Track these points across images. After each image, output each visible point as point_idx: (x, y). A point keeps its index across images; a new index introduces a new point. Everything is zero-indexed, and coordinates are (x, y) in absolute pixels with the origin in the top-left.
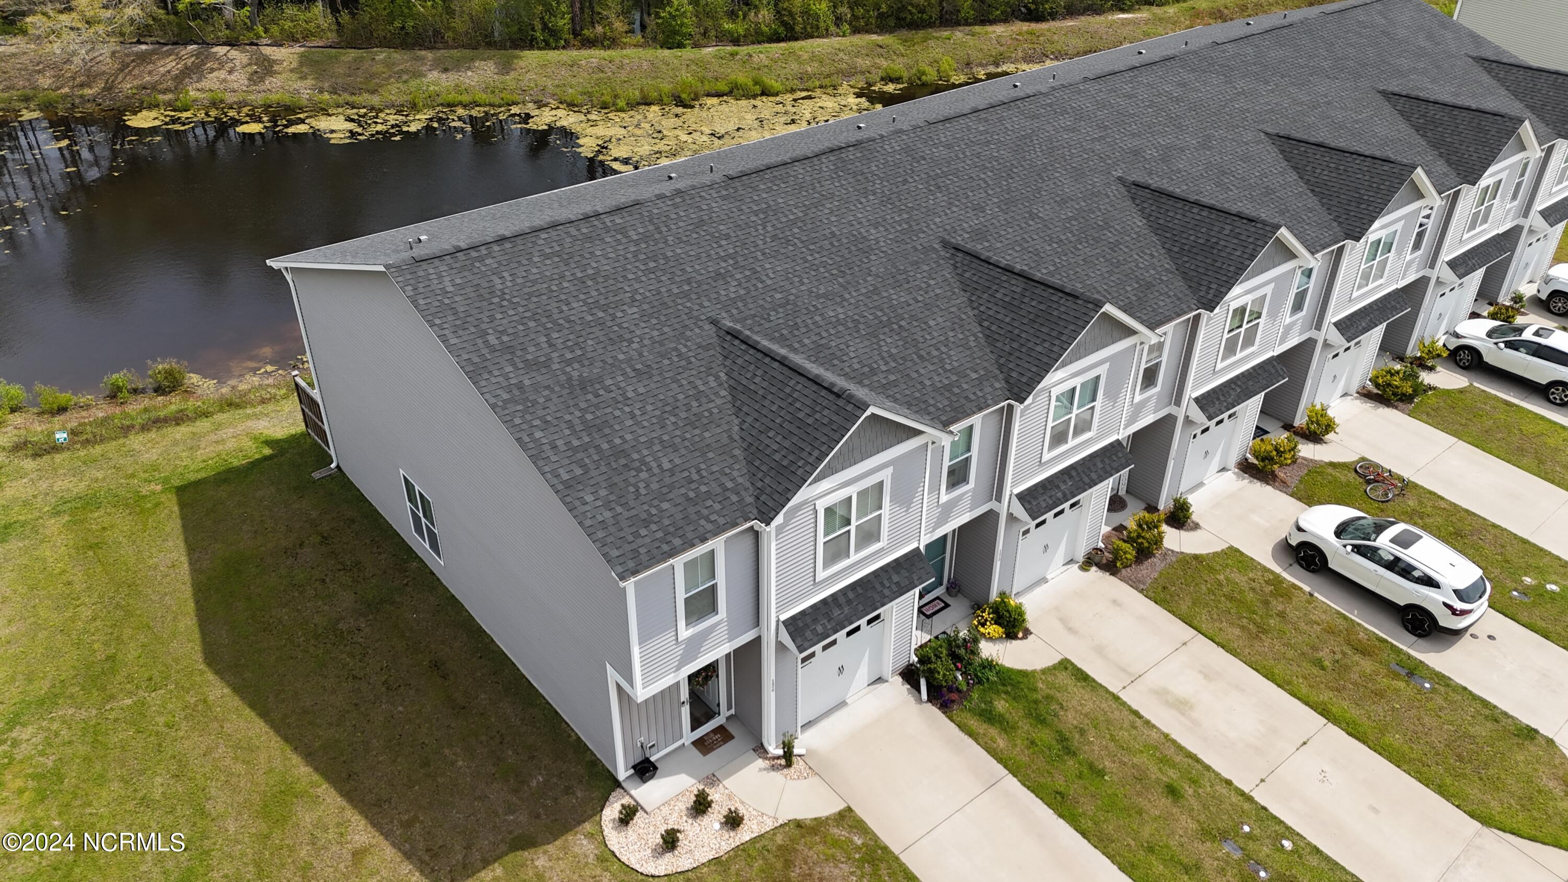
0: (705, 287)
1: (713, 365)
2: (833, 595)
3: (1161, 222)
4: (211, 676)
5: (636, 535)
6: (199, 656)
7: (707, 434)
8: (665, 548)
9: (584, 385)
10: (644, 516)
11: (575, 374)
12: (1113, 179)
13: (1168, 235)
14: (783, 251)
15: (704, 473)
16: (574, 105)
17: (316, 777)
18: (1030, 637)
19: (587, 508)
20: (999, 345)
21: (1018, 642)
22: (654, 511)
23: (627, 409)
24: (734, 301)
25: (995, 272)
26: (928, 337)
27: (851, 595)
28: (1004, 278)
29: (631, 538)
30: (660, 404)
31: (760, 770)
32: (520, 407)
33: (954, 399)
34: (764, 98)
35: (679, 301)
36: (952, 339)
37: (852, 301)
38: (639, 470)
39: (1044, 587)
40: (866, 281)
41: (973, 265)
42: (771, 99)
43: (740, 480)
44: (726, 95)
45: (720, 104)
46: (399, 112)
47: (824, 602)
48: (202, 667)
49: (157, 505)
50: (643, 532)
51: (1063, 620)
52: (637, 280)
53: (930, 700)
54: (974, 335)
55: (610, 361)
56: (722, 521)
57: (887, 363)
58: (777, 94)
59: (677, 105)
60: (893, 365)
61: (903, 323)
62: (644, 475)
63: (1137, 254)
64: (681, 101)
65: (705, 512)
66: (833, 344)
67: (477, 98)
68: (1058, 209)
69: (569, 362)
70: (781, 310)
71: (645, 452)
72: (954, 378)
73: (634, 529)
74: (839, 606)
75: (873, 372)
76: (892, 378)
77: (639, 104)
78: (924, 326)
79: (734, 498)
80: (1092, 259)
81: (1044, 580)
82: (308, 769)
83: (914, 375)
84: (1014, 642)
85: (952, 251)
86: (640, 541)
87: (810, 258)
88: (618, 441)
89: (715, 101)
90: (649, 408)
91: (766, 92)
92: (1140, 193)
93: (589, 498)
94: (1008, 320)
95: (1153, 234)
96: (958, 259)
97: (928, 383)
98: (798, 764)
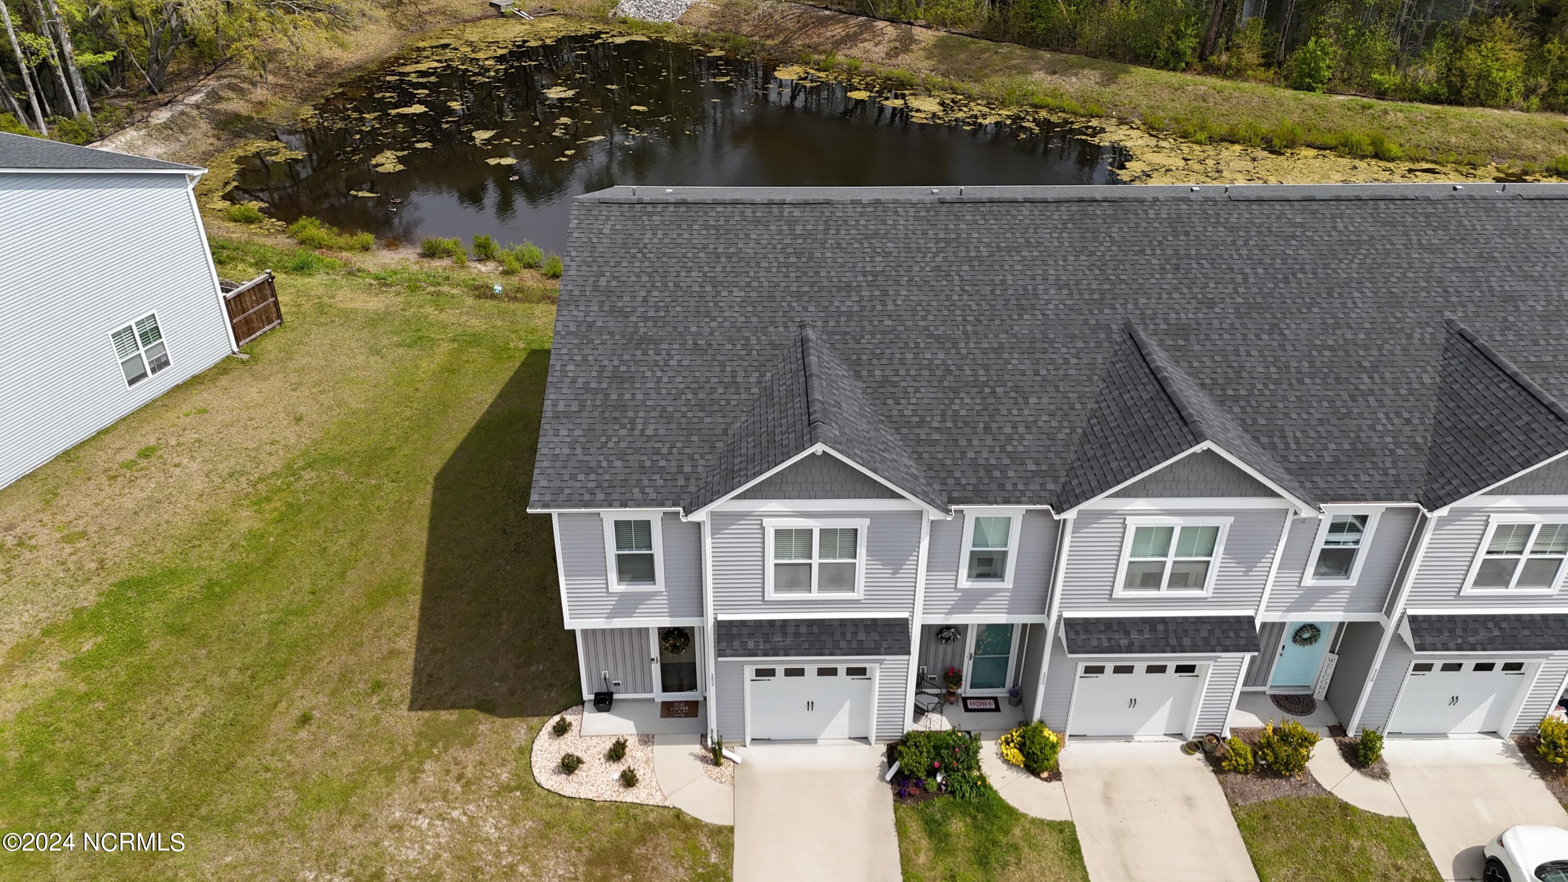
0: (824, 294)
1: (768, 364)
2: (784, 622)
3: (1456, 386)
4: (429, 488)
5: (573, 477)
6: (436, 471)
7: (707, 420)
8: (587, 497)
9: (643, 341)
10: (594, 464)
11: (643, 330)
12: (1439, 319)
13: (1451, 405)
14: (933, 283)
15: (675, 451)
16: (1153, 129)
17: (419, 588)
18: (1055, 784)
19: (556, 439)
20: (1087, 447)
21: (1038, 780)
22: (604, 464)
23: (659, 374)
24: (840, 314)
25: (1143, 371)
26: (1015, 412)
27: (803, 630)
28: (1145, 380)
29: (567, 477)
30: (690, 380)
31: (691, 754)
32: (576, 341)
33: (986, 481)
34: (1373, 162)
35: (789, 299)
36: (1040, 424)
37: (964, 351)
38: (623, 427)
39: (1122, 745)
40: (996, 336)
41: (1131, 358)
42: (1381, 163)
43: (700, 469)
44: (1331, 149)
45: (1316, 157)
46: (988, 105)
47: (772, 623)
48: (431, 480)
49: (510, 357)
50: (581, 477)
51: (1107, 786)
52: (768, 269)
53: (892, 782)
54: (1073, 430)
55: (681, 329)
56: (653, 496)
57: (943, 421)
58: (1393, 160)
59: (1264, 149)
60: (949, 425)
61: (999, 390)
62: (623, 432)
63: (1386, 414)
64: (1271, 147)
65: (646, 483)
66: (903, 384)
67: (1065, 105)
68: (1318, 331)
69: (646, 319)
70: (878, 336)
71: (642, 414)
72: (1006, 461)
73: (576, 471)
74: (785, 634)
75: (921, 423)
76: (936, 436)
77: (1223, 140)
78: (1020, 400)
79: (681, 482)
80: (1310, 399)
81: (1128, 738)
82: (421, 580)
83: (963, 442)
84: (1032, 778)
85: (1126, 337)
86: (571, 483)
87: (956, 297)
88: (628, 396)
89: (1314, 152)
90: (679, 379)
91: (1379, 155)
92: (1459, 346)
93: (563, 432)
94: (1113, 424)
95: (1435, 398)
96: (1125, 347)
97: (971, 455)
98: (726, 769)
